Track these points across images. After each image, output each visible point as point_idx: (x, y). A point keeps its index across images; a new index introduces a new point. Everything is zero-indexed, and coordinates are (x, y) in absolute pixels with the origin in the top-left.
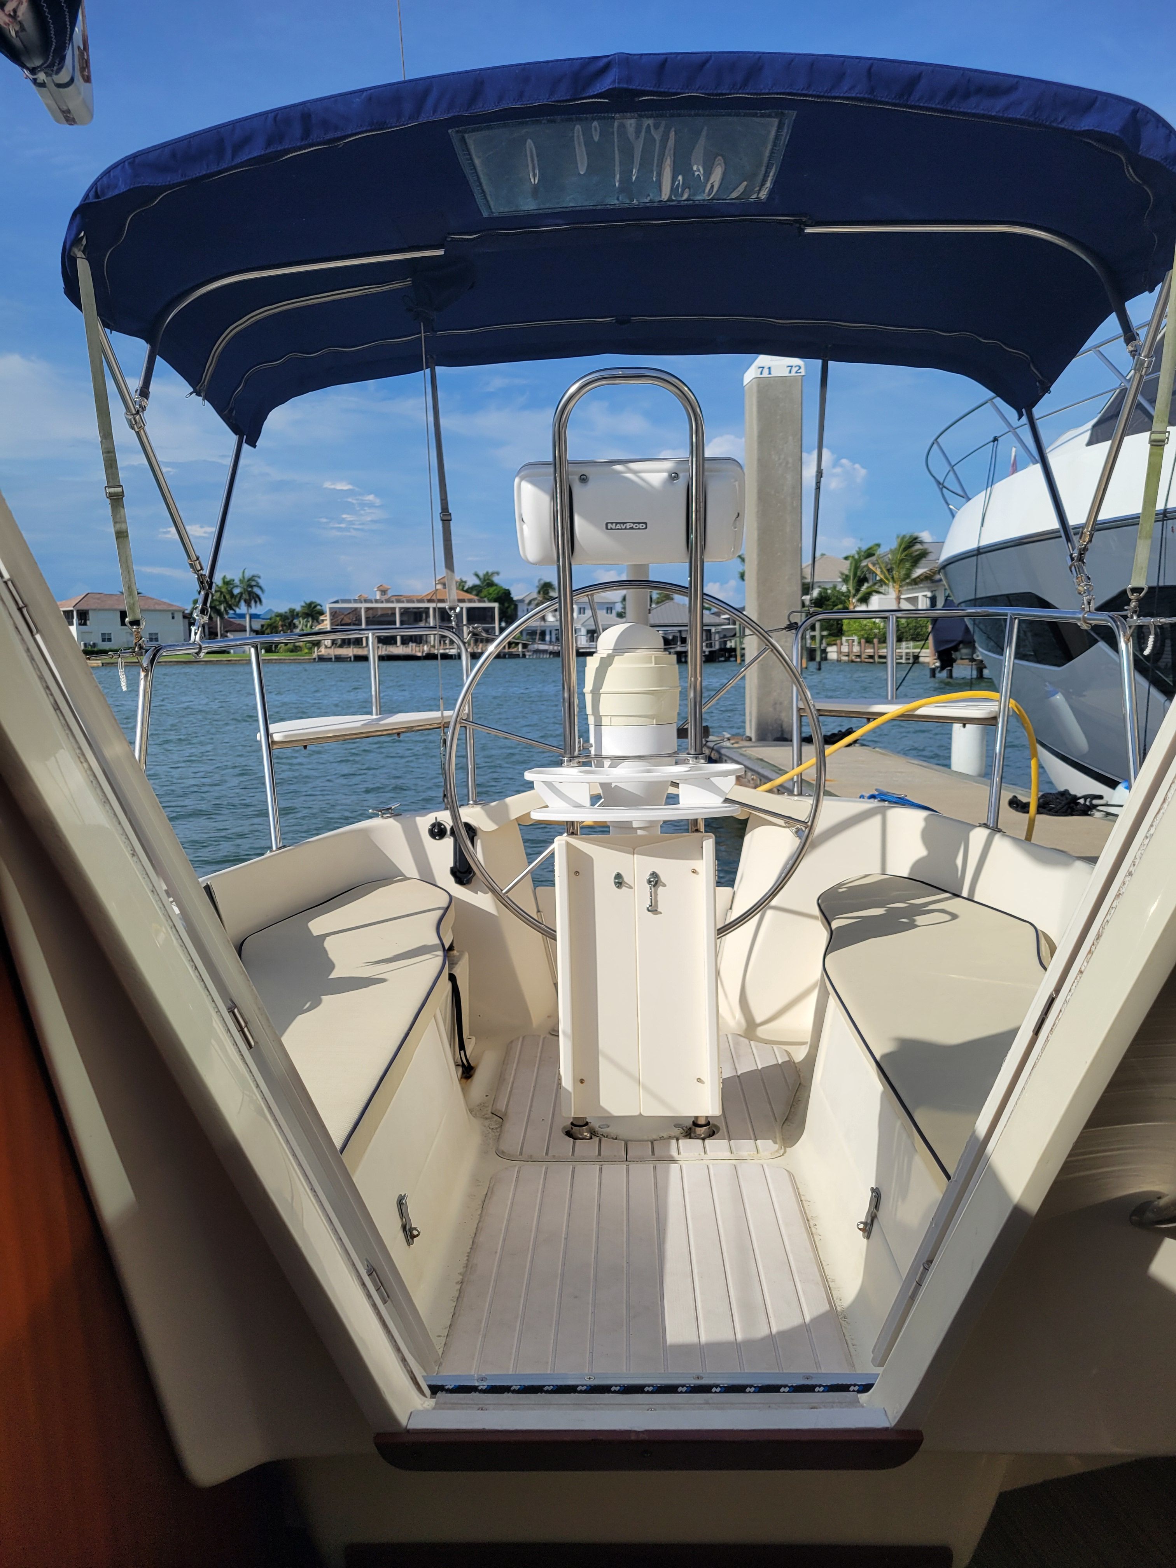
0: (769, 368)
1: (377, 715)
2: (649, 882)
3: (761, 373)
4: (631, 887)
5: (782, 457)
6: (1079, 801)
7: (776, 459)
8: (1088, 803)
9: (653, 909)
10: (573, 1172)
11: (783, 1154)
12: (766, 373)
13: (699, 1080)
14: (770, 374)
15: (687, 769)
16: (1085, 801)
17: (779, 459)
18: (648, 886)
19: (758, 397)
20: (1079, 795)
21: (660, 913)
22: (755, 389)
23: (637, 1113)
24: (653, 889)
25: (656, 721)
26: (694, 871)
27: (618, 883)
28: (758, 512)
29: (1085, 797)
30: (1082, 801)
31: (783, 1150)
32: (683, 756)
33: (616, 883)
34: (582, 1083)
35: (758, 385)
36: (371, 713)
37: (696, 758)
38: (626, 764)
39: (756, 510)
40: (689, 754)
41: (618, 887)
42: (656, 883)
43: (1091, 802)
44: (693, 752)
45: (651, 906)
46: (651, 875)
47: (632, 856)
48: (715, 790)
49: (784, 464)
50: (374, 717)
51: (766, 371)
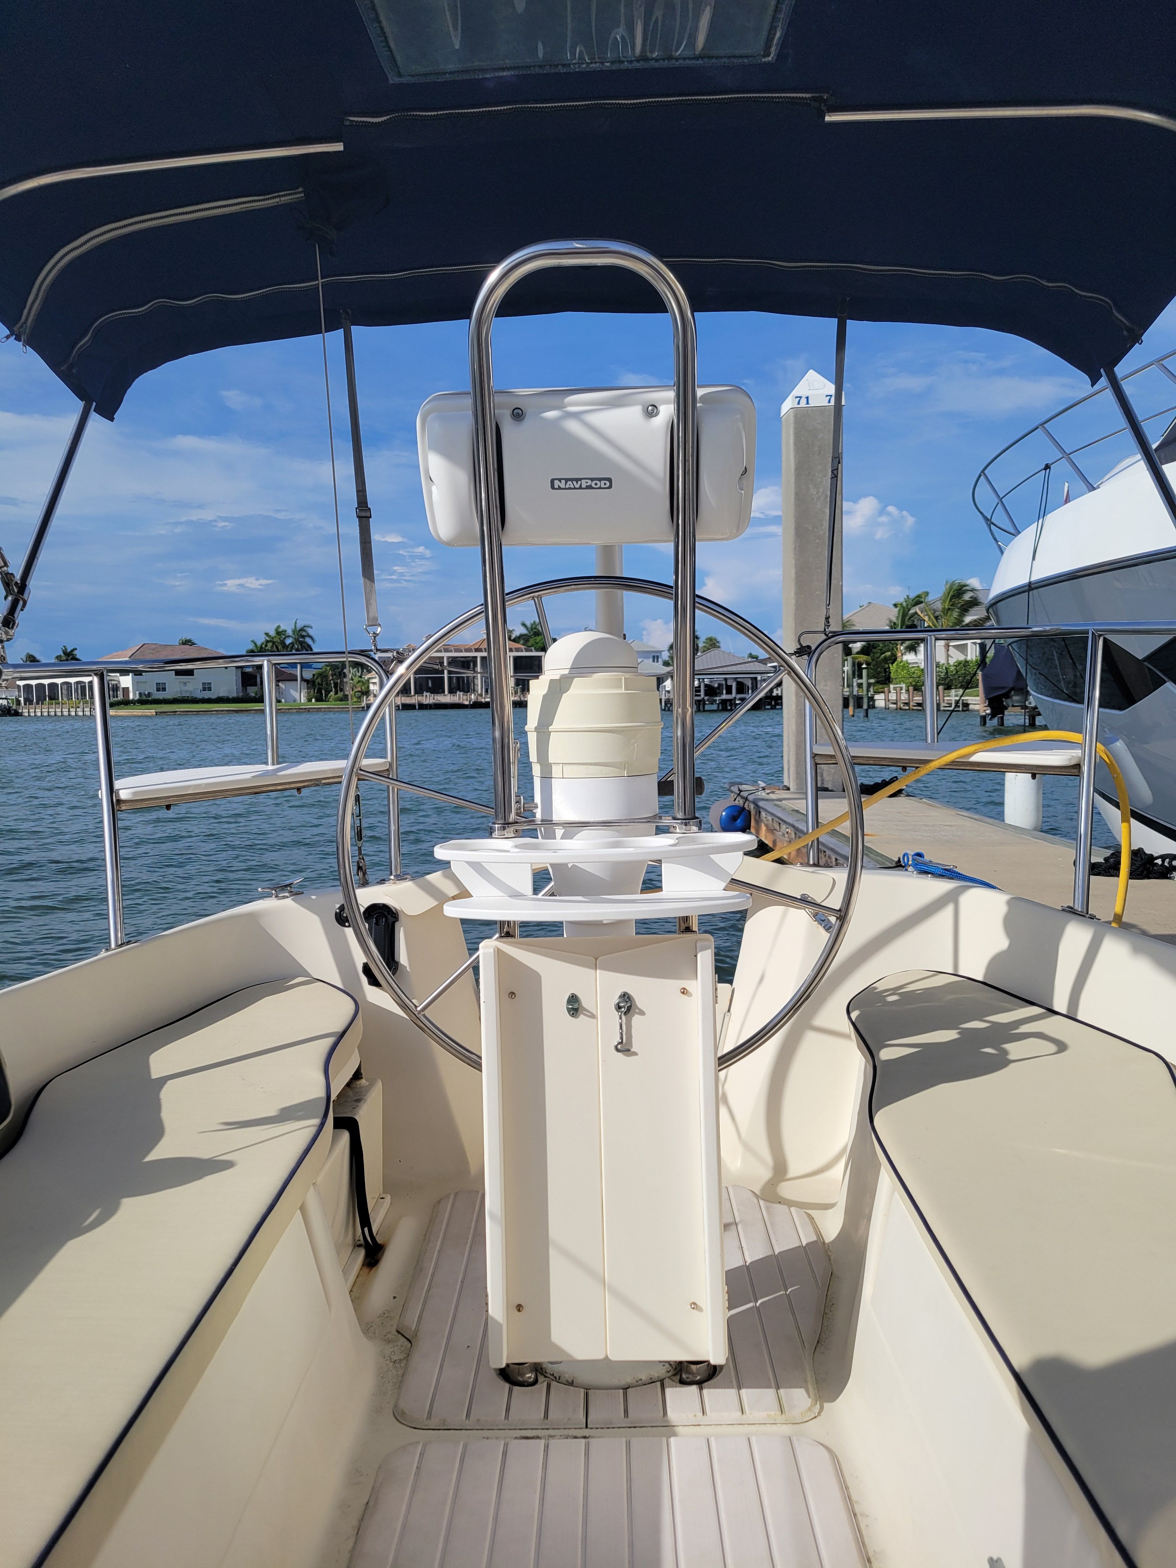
0: (807, 398)
1: (273, 764)
2: (619, 1008)
3: (799, 403)
4: (593, 1016)
5: (821, 490)
6: (1156, 861)
7: (815, 493)
8: (1166, 864)
9: (624, 1048)
10: (505, 1453)
11: (819, 1414)
12: (803, 403)
13: (695, 1306)
14: (808, 403)
15: (672, 842)
16: (1163, 861)
17: (818, 493)
18: (616, 1015)
19: (795, 428)
20: (1155, 855)
21: (635, 1054)
22: (792, 419)
23: (601, 1356)
24: (624, 1017)
25: (627, 773)
26: (684, 991)
27: (573, 1009)
28: (795, 548)
29: (1163, 857)
30: (1159, 861)
31: (818, 1406)
32: (667, 821)
33: (569, 1010)
34: (519, 1310)
35: (796, 416)
36: (266, 763)
37: (686, 824)
38: (585, 833)
39: (794, 546)
40: (675, 818)
41: (573, 1015)
42: (629, 1009)
43: (1170, 863)
44: (680, 815)
45: (621, 1043)
46: (620, 997)
47: (594, 971)
48: (715, 870)
49: (822, 498)
50: (270, 767)
51: (804, 401)
